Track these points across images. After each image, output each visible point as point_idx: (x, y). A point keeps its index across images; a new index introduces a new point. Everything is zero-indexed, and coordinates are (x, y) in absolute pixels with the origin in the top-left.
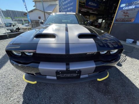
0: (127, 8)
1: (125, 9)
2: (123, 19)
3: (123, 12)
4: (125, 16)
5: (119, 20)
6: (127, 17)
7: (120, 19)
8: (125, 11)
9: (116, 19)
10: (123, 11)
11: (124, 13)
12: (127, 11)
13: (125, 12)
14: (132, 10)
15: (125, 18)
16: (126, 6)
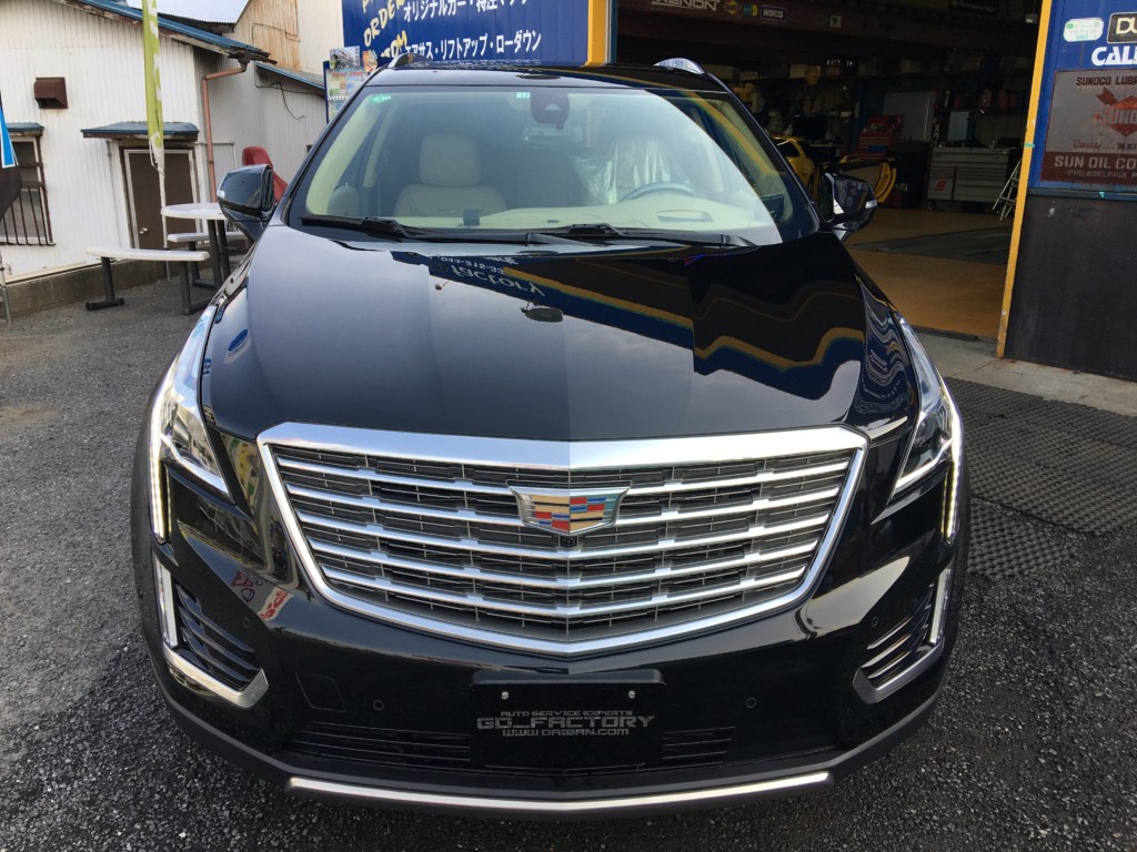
0: (1126, 61)
1: (1109, 61)
2: (1112, 158)
3: (1099, 89)
4: (1124, 129)
5: (1079, 162)
7: (1087, 156)
8: (1108, 81)
9: (1050, 157)
10: (1090, 81)
11: (1107, 98)
12: (1127, 82)
13: (1119, 92)
15: (1130, 147)
16: (1109, 39)
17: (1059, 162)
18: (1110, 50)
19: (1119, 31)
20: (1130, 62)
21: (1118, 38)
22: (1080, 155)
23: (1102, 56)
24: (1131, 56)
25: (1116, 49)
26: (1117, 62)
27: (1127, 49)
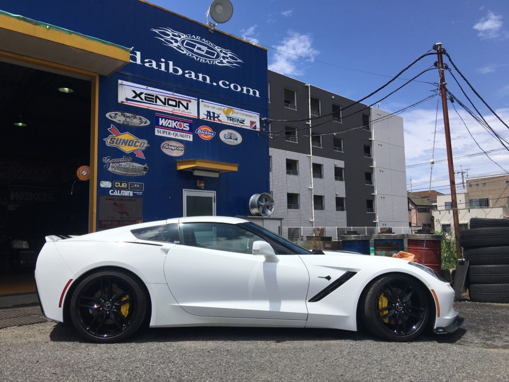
0: (119, 194)
1: (114, 194)
3: (113, 202)
4: (122, 213)
5: (109, 223)
6: (125, 215)
7: (112, 221)
8: (115, 199)
10: (110, 199)
11: (115, 204)
12: (121, 200)
13: (118, 202)
14: (130, 200)
15: (123, 218)
16: (113, 187)
17: (104, 223)
18: (114, 191)
19: (116, 186)
20: (120, 195)
21: (116, 188)
22: (110, 221)
23: (112, 192)
24: (120, 193)
25: (116, 191)
26: (117, 194)
27: (119, 191)
